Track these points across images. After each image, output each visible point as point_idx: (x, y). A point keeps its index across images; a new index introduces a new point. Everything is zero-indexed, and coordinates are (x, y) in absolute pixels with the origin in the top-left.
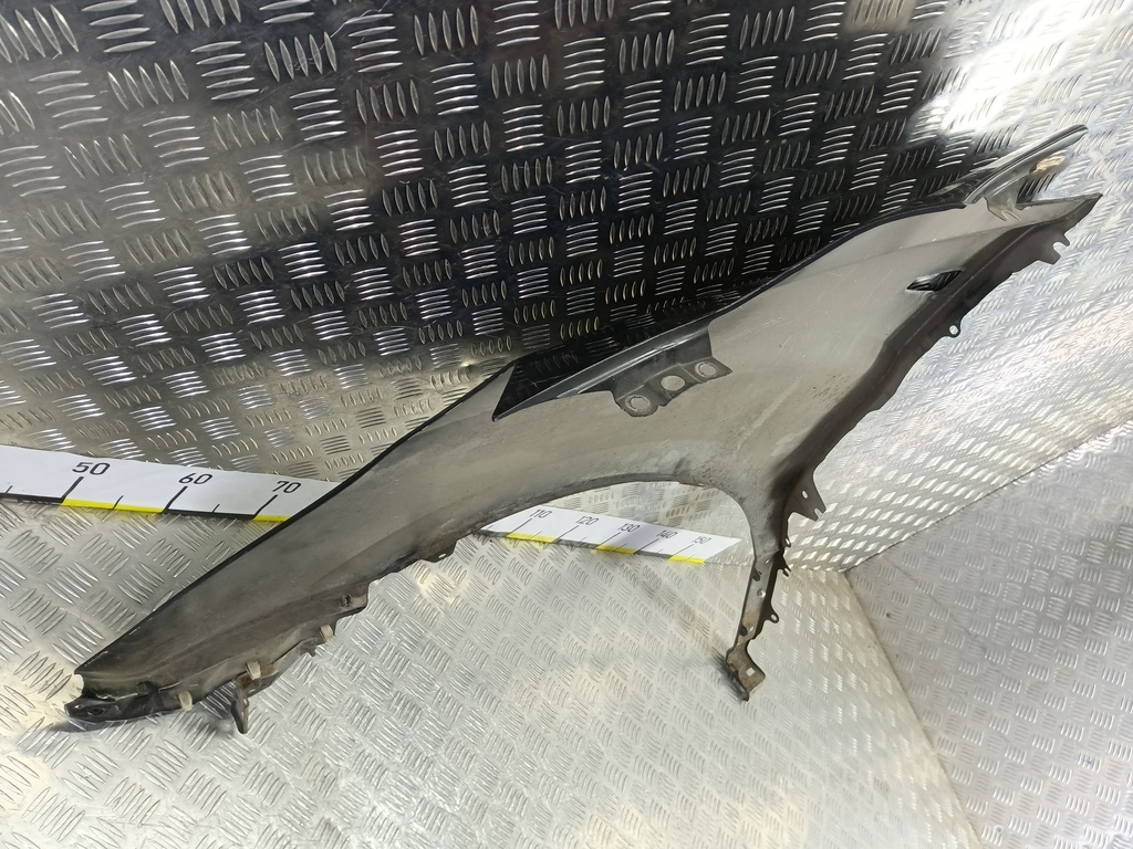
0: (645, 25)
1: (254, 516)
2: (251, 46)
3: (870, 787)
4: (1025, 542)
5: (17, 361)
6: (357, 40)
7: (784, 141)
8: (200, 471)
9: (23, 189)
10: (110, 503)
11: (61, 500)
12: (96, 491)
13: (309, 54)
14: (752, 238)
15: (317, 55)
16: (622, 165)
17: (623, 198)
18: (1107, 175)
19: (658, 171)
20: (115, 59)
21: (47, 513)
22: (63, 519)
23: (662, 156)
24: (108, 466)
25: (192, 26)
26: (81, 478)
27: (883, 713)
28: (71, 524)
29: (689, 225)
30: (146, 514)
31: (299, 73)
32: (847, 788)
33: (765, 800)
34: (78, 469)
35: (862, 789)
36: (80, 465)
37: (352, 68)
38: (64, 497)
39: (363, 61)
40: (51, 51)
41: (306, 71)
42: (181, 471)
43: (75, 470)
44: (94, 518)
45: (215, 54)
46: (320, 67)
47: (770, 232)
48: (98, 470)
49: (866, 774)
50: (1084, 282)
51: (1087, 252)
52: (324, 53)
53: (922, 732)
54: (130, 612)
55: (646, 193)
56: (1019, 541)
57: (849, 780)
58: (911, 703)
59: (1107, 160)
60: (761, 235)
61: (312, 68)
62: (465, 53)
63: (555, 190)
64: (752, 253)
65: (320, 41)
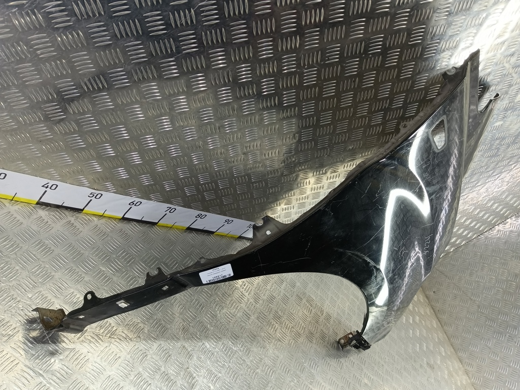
0: (312, 6)
1: (157, 223)
2: (165, 14)
3: (425, 365)
4: (496, 257)
5: (72, 144)
6: (203, 12)
7: (370, 56)
8: (137, 200)
9: (80, 70)
10: (101, 213)
11: (82, 210)
12: (96, 207)
13: (185, 17)
14: (360, 99)
15: (188, 17)
16: (304, 65)
17: (306, 79)
18: (514, 75)
19: (319, 68)
20: (116, 18)
21: (77, 215)
22: (83, 218)
23: (321, 61)
24: (102, 195)
25: (144, 5)
26: (91, 200)
27: (432, 335)
28: (86, 220)
29: (333, 92)
30: (115, 219)
31: (182, 25)
32: (414, 365)
33: (375, 365)
34: (90, 196)
35: (421, 366)
36: (91, 194)
37: (201, 23)
38: (84, 209)
39: (205, 20)
40: (94, 15)
41: (184, 24)
42: (130, 199)
43: (89, 196)
44: (95, 219)
45: (152, 16)
46: (189, 22)
47: (367, 97)
48: (98, 197)
49: (423, 360)
50: (510, 127)
51: (510, 112)
52: (191, 17)
53: (450, 345)
54: (108, 255)
55: (314, 77)
56: (493, 256)
57: (415, 361)
58: (445, 332)
59: (513, 68)
60: (363, 98)
61: (187, 22)
62: (243, 17)
63: (278, 75)
64: (360, 106)
65: (190, 12)
